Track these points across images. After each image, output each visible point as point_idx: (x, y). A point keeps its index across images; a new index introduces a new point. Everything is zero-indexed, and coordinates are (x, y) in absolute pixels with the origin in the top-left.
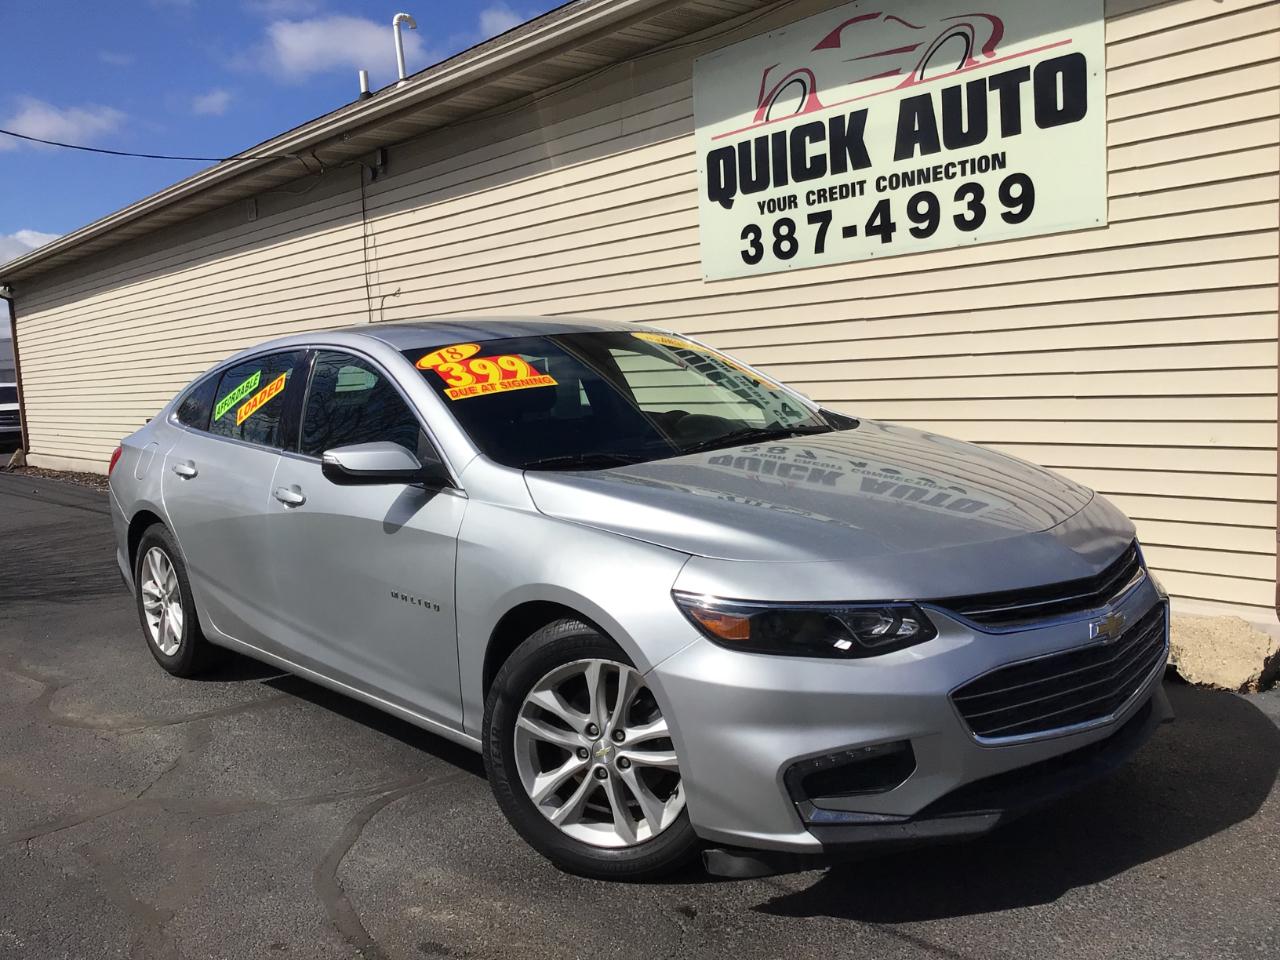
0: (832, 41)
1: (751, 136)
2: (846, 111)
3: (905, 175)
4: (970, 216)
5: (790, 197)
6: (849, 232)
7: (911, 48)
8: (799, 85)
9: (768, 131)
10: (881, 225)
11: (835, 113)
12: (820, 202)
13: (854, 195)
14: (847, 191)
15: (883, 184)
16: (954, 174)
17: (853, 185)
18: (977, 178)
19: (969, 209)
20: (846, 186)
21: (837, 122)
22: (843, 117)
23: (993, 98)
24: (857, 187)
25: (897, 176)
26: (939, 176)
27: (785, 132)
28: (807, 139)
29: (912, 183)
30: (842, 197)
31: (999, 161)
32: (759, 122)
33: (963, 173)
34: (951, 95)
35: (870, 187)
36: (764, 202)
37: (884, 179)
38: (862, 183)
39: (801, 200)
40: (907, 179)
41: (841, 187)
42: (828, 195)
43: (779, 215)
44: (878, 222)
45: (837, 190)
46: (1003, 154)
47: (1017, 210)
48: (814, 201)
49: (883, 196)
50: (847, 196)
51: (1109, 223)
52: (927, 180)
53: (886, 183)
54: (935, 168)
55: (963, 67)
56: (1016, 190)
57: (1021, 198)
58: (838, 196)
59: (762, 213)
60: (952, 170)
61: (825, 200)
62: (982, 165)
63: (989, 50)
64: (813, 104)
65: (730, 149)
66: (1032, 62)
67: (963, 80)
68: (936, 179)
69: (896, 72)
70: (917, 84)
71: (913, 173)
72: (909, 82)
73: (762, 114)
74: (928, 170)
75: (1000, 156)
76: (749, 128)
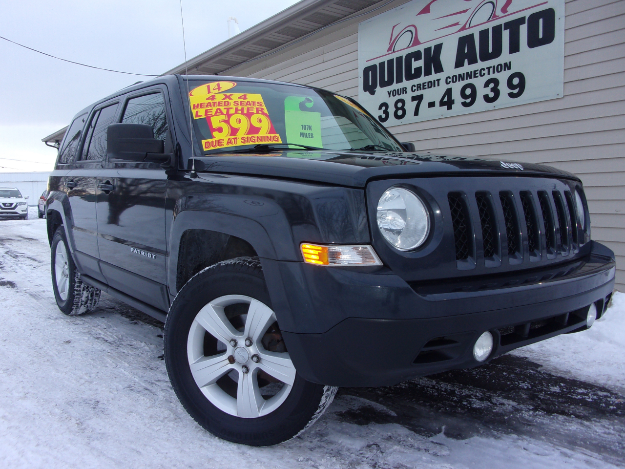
0: (426, 10)
1: (385, 59)
2: (432, 45)
3: (460, 75)
4: (491, 95)
5: (403, 88)
6: (431, 105)
7: (465, 11)
8: (409, 33)
9: (394, 56)
10: (447, 102)
11: (427, 46)
12: (418, 90)
13: (434, 86)
14: (431, 84)
15: (449, 80)
16: (484, 74)
17: (434, 81)
18: (496, 75)
19: (491, 91)
20: (431, 82)
21: (427, 50)
22: (430, 48)
23: (506, 35)
24: (436, 82)
25: (456, 76)
26: (477, 75)
27: (402, 56)
28: (413, 59)
29: (463, 79)
30: (429, 87)
31: (508, 66)
32: (390, 52)
33: (489, 73)
34: (484, 34)
35: (442, 82)
36: (391, 91)
37: (449, 78)
38: (438, 80)
39: (409, 90)
40: (461, 77)
41: (428, 82)
42: (422, 87)
43: (397, 97)
45: (427, 84)
46: (510, 63)
47: (516, 91)
48: (415, 90)
49: (449, 86)
50: (431, 87)
51: (564, 96)
52: (471, 78)
53: (451, 80)
54: (475, 71)
55: (491, 19)
56: (516, 81)
57: (518, 85)
58: (427, 87)
59: (390, 96)
60: (483, 72)
61: (420, 90)
62: (499, 68)
63: (504, 10)
64: (416, 42)
65: (375, 66)
66: (527, 14)
67: (490, 26)
68: (475, 77)
69: (457, 24)
70: (467, 29)
71: (464, 74)
72: (463, 28)
73: (391, 49)
74: (471, 72)
75: (508, 64)
76: (385, 55)
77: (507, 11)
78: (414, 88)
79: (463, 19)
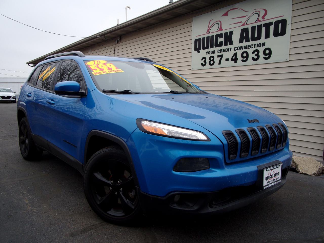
0: (226, 14)
1: (206, 36)
2: (228, 31)
3: (241, 47)
5: (214, 51)
6: (227, 60)
7: (245, 17)
8: (218, 24)
9: (210, 35)
10: (235, 59)
11: (226, 31)
12: (221, 52)
13: (229, 51)
14: (227, 50)
15: (236, 49)
16: (253, 47)
17: (229, 49)
18: (258, 48)
19: (256, 56)
20: (227, 49)
21: (226, 34)
22: (227, 33)
23: (263, 30)
24: (230, 49)
25: (239, 47)
26: (249, 47)
27: (214, 35)
28: (219, 37)
29: (242, 49)
30: (226, 51)
31: (264, 44)
32: (208, 33)
33: (255, 47)
34: (253, 28)
35: (233, 49)
36: (208, 52)
37: (236, 48)
38: (231, 48)
39: (216, 52)
40: (242, 48)
41: (226, 49)
42: (223, 51)
43: (211, 55)
44: (234, 58)
45: (225, 50)
46: (265, 43)
47: (267, 56)
48: (219, 52)
49: (236, 52)
50: (227, 51)
51: (289, 61)
52: (246, 48)
53: (237, 49)
54: (248, 46)
55: (257, 22)
56: (267, 52)
57: (268, 54)
58: (225, 51)
59: (207, 54)
60: (252, 46)
61: (222, 52)
62: (260, 45)
63: (263, 18)
64: (221, 29)
65: (200, 39)
66: (274, 21)
67: (256, 25)
68: (248, 48)
69: (241, 22)
70: (245, 25)
71: (243, 46)
72: (244, 25)
73: (208, 31)
74: (247, 46)
75: (264, 43)
76: (205, 34)
77: (265, 19)
78: (219, 51)
79: (243, 20)
